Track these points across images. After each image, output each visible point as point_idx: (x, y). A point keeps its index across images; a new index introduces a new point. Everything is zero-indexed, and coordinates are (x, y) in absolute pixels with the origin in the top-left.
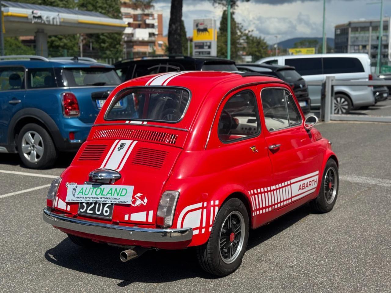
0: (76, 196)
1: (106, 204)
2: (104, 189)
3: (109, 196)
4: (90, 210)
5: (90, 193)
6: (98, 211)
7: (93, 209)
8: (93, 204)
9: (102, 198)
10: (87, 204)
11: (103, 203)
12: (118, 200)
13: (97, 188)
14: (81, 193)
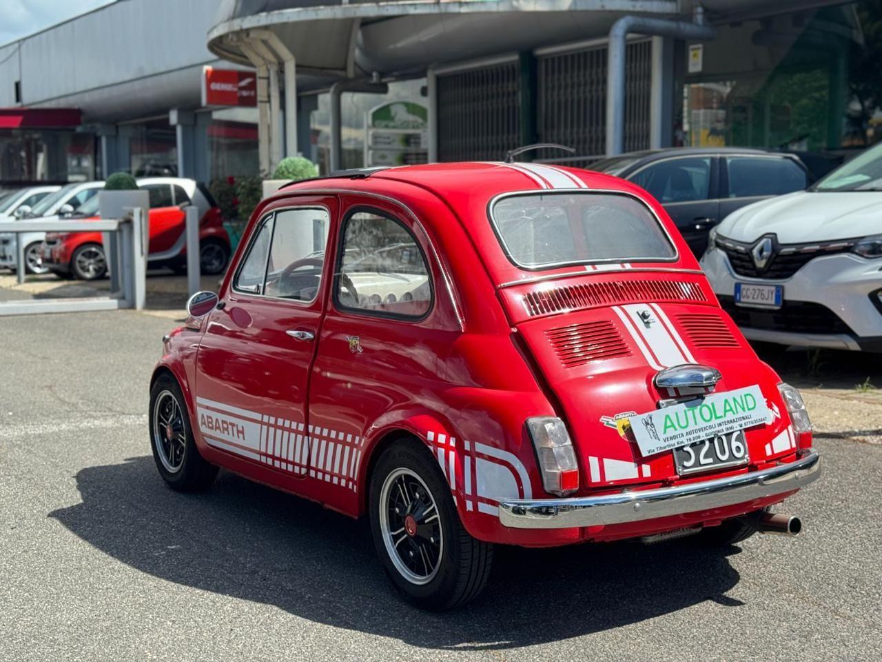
0: (662, 436)
1: (732, 433)
2: (713, 404)
3: (730, 416)
4: (706, 457)
5: (691, 421)
6: (723, 452)
7: (711, 453)
8: (707, 443)
9: (720, 424)
10: (693, 445)
11: (726, 435)
12: (750, 420)
13: (699, 407)
14: (669, 427)
